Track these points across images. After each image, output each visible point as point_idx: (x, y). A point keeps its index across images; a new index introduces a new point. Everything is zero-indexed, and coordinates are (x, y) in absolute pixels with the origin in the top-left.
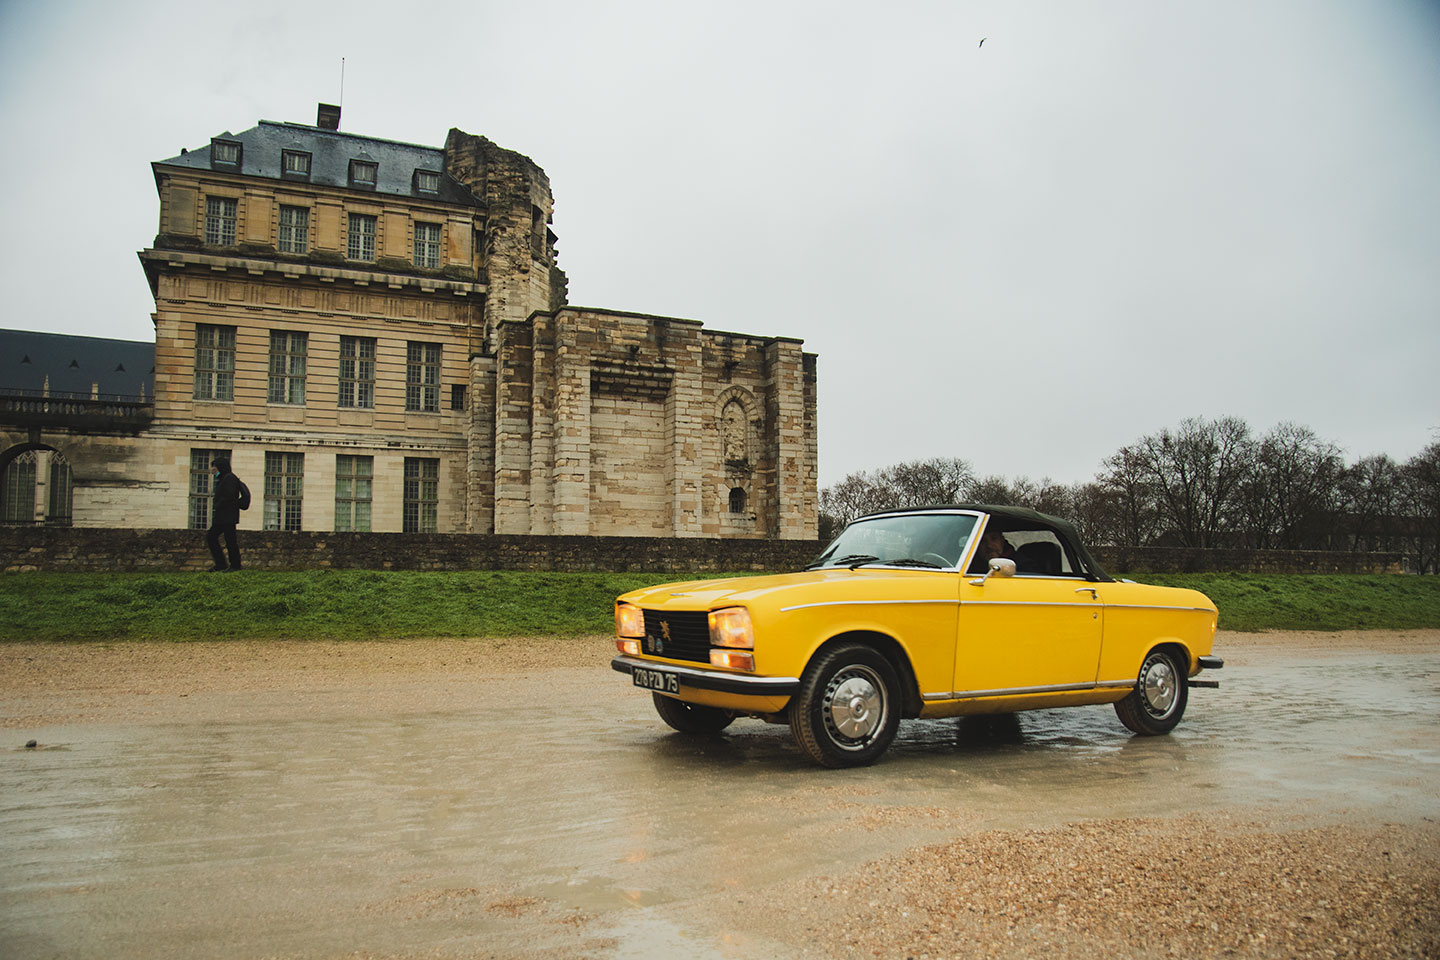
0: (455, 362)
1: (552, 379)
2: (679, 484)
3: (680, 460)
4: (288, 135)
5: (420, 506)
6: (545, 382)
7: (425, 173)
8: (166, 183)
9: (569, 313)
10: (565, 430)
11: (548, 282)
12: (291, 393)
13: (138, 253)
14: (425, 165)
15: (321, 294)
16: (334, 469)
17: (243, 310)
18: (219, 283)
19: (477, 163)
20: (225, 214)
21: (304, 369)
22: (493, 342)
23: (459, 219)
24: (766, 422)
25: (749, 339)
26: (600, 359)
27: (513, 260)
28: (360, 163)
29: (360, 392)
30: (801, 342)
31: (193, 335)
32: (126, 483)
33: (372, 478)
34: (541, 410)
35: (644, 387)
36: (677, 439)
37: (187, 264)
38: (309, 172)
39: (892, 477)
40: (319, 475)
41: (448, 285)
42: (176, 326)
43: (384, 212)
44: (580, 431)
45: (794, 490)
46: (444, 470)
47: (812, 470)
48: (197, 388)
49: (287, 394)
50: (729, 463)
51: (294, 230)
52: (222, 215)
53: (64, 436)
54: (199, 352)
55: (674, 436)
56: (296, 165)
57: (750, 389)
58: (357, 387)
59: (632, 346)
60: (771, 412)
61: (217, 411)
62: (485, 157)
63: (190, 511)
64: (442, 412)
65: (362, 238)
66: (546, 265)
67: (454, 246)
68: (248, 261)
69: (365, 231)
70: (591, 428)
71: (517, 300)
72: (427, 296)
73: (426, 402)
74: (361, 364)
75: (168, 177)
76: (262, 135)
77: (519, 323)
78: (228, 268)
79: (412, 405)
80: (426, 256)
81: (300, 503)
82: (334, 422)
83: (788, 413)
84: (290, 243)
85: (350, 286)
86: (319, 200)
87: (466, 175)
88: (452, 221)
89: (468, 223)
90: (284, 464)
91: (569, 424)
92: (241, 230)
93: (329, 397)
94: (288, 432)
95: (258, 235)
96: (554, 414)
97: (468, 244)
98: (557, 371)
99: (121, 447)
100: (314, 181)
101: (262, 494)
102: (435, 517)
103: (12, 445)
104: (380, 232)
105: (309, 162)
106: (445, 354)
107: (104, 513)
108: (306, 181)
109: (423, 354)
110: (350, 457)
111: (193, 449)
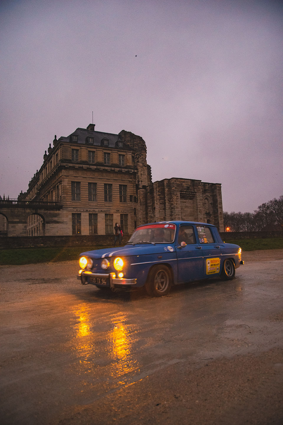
0: (130, 190)
1: (171, 195)
2: (199, 219)
3: (199, 213)
5: (124, 226)
6: (169, 196)
7: (120, 142)
8: (62, 146)
10: (175, 207)
11: (147, 169)
14: (119, 140)
15: (99, 173)
16: (105, 217)
17: (82, 178)
18: (76, 171)
19: (131, 139)
21: (96, 192)
22: (140, 184)
23: (129, 153)
24: (213, 204)
25: (209, 183)
26: (182, 190)
27: (143, 164)
28: (105, 140)
29: (109, 198)
30: (221, 184)
31: (71, 184)
32: (58, 222)
33: (113, 219)
34: (168, 202)
35: (189, 196)
36: (198, 208)
37: (69, 166)
38: (93, 142)
40: (101, 219)
41: (128, 170)
42: (67, 182)
43: (112, 152)
44: (179, 207)
45: (222, 220)
46: (129, 217)
48: (72, 198)
49: (92, 199)
50: (206, 213)
51: (91, 157)
52: (75, 154)
53: (43, 211)
54: (72, 188)
56: (91, 140)
57: (209, 195)
58: (108, 196)
59: (188, 187)
60: (215, 201)
61: (77, 203)
62: (133, 137)
63: (72, 229)
64: (128, 202)
65: (107, 159)
67: (128, 160)
68: (83, 165)
69: (108, 157)
70: (181, 206)
72: (123, 173)
73: (124, 200)
74: (109, 190)
76: (79, 132)
77: (160, 181)
78: (79, 167)
79: (121, 201)
80: (121, 163)
81: (97, 226)
82: (104, 206)
83: (219, 201)
84: (91, 160)
85: (106, 171)
86: (97, 149)
87: (128, 142)
88: (127, 154)
89: (130, 154)
90: (93, 217)
91: (177, 206)
92: (80, 157)
93: (102, 199)
94: (94, 208)
95: (84, 158)
96: (171, 204)
97: (131, 160)
98: (172, 193)
99: (56, 213)
100: (96, 145)
101: (89, 224)
102: (127, 228)
103: (31, 214)
104: (111, 157)
105: (93, 140)
106: (127, 188)
107: (53, 230)
108: (94, 145)
109: (123, 188)
110: (108, 214)
111: (72, 213)
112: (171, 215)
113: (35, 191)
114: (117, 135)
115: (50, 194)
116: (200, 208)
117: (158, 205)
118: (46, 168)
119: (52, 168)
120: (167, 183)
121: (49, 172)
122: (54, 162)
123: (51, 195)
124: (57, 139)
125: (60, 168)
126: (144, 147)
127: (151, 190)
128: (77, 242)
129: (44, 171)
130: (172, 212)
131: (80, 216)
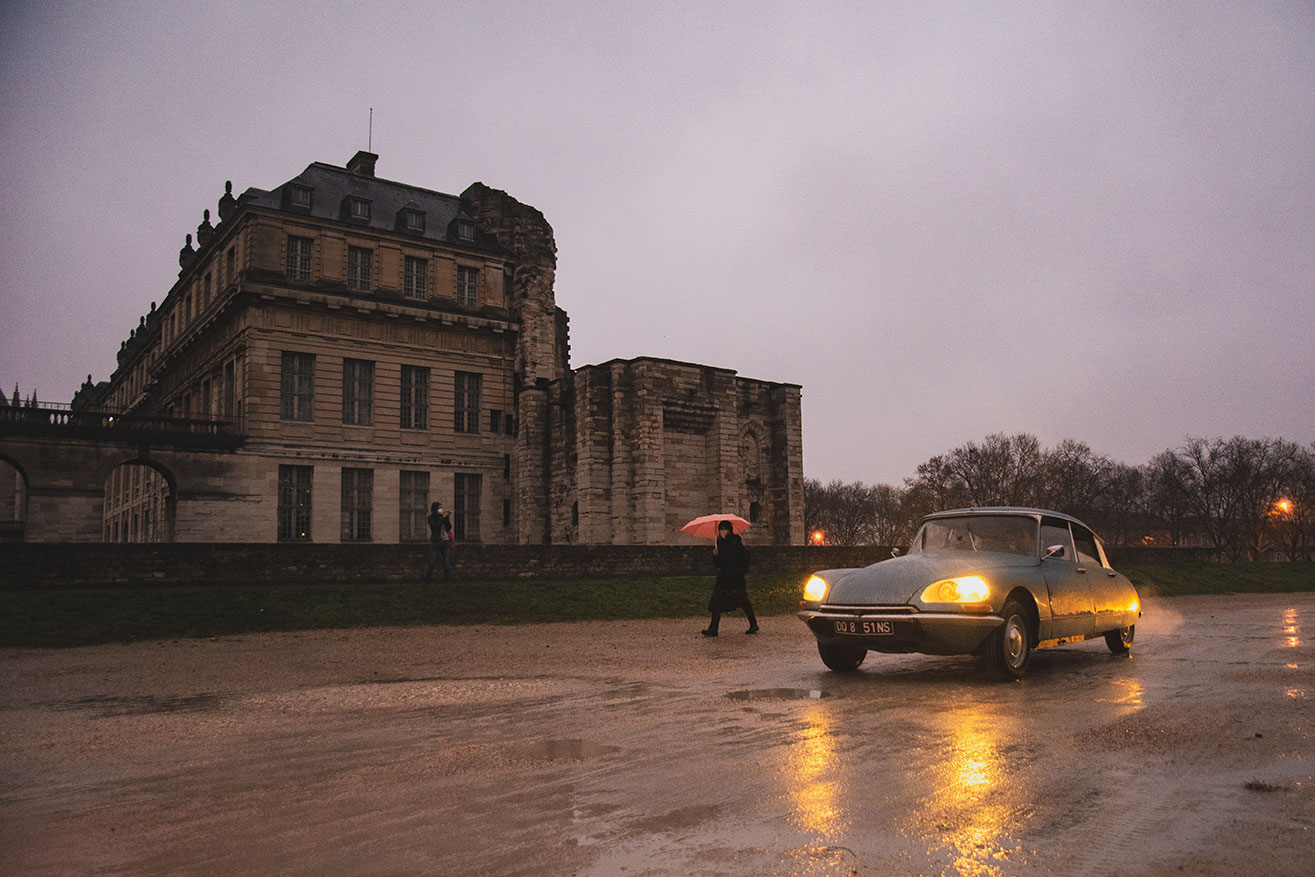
0: (493, 390)
1: (630, 415)
2: (724, 500)
3: (724, 481)
5: (466, 515)
6: (624, 417)
7: (463, 223)
8: (252, 222)
9: (645, 362)
10: (646, 457)
12: (359, 415)
15: (386, 327)
16: (398, 483)
17: (321, 340)
18: (302, 315)
19: (503, 215)
20: (302, 252)
21: (371, 394)
22: (528, 374)
23: (494, 265)
24: (774, 450)
25: (760, 382)
26: (669, 400)
27: (542, 303)
28: (412, 212)
29: (416, 414)
30: (801, 387)
31: (279, 362)
32: (225, 496)
33: (428, 491)
34: (621, 440)
35: (694, 422)
36: (722, 464)
37: (277, 297)
38: (369, 217)
40: (386, 489)
41: (489, 323)
42: (264, 353)
43: (434, 256)
44: (657, 458)
45: (798, 504)
46: (485, 484)
48: (283, 409)
49: (356, 416)
50: (748, 482)
51: (359, 269)
52: (299, 252)
53: (170, 452)
54: (283, 377)
55: (720, 461)
56: (359, 210)
57: (762, 423)
58: (413, 409)
59: (691, 390)
60: (778, 442)
61: (300, 430)
62: (509, 211)
63: (279, 521)
64: (484, 434)
65: (414, 278)
67: (489, 289)
68: (328, 297)
69: (418, 272)
70: (664, 455)
71: (546, 338)
72: (471, 332)
73: (469, 424)
74: (416, 389)
75: (255, 216)
76: (316, 179)
78: (312, 302)
79: (458, 428)
80: (466, 296)
81: (369, 513)
82: (397, 442)
84: (356, 280)
85: (411, 321)
86: (382, 244)
87: (493, 225)
88: (488, 266)
89: (499, 269)
90: (357, 480)
91: (648, 452)
92: (317, 267)
93: (393, 420)
94: (361, 450)
95: (333, 272)
96: (633, 444)
97: (501, 286)
98: (636, 409)
99: (220, 464)
100: (375, 226)
101: (339, 507)
102: (478, 525)
103: (124, 461)
104: (431, 275)
105: (369, 208)
106: (484, 383)
107: (206, 524)
108: (370, 225)
109: (464, 382)
110: (410, 472)
111: (281, 466)
112: (631, 484)
113: (142, 377)
114: (454, 198)
115: (199, 391)
116: (729, 465)
117: (587, 448)
118: (189, 299)
119: (212, 300)
120: (620, 374)
121: (198, 312)
122: (219, 277)
123: (202, 396)
124: (236, 195)
125: (239, 303)
126: (549, 245)
127: (562, 393)
128: (294, 568)
129: (181, 307)
130: (633, 473)
131: (309, 476)
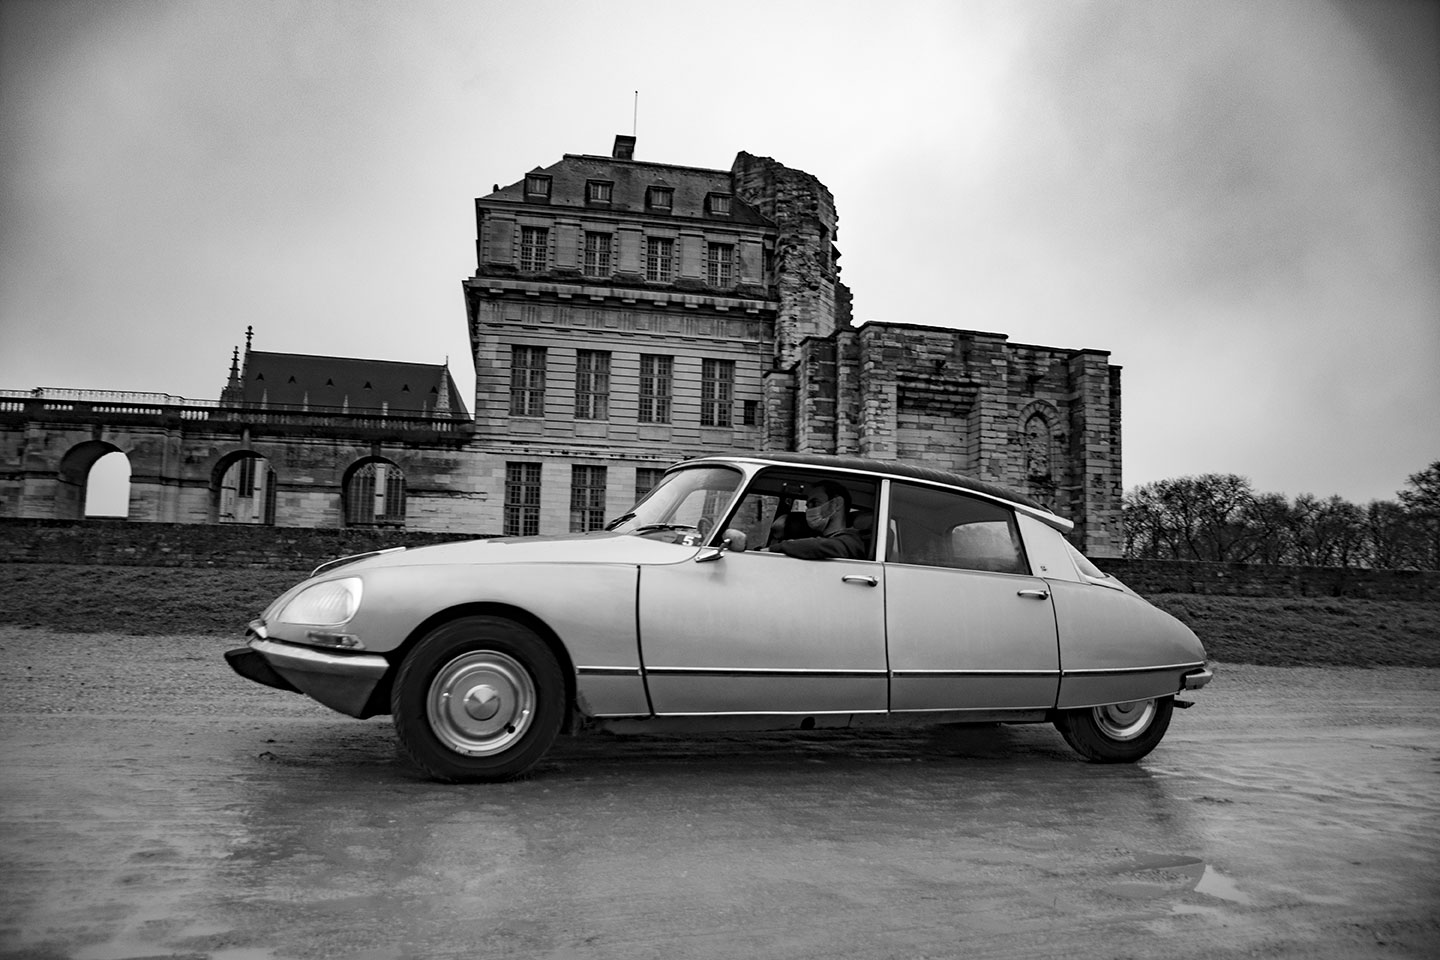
0: (747, 379)
1: (856, 394)
4: (589, 167)
6: (851, 398)
7: (716, 196)
8: (487, 216)
9: (876, 329)
10: (872, 445)
11: (833, 298)
12: (595, 409)
13: (463, 282)
14: (716, 189)
15: (623, 314)
16: (634, 482)
17: (553, 332)
18: (532, 306)
19: (767, 184)
20: (537, 243)
21: (607, 386)
22: (785, 358)
23: (750, 239)
24: (1070, 437)
25: (1053, 351)
26: (906, 374)
27: (803, 277)
28: (657, 189)
29: (658, 407)
31: (509, 356)
32: (451, 493)
34: (847, 425)
35: (948, 402)
36: (983, 454)
37: (505, 290)
38: (610, 200)
39: (1153, 494)
40: (620, 488)
41: (741, 303)
42: (495, 347)
43: (680, 234)
44: (886, 446)
45: (1101, 508)
47: (1116, 487)
48: (512, 404)
49: (591, 410)
50: (1032, 479)
51: (598, 255)
52: (534, 243)
53: (400, 450)
54: (514, 371)
55: (980, 450)
56: (600, 194)
57: (1054, 403)
58: (655, 403)
59: (937, 361)
60: (1077, 427)
61: (529, 426)
62: (774, 178)
63: (505, 520)
64: (736, 428)
65: (659, 260)
66: (831, 281)
67: (745, 266)
68: (558, 286)
69: (663, 253)
70: (898, 443)
71: (807, 316)
72: (721, 314)
73: (720, 417)
74: (659, 380)
75: (489, 211)
76: (566, 169)
77: (823, 339)
78: (541, 292)
79: (706, 421)
80: (719, 275)
81: (602, 514)
82: (634, 437)
83: (1094, 428)
84: (594, 268)
85: (650, 307)
86: (621, 226)
87: (754, 196)
88: (744, 241)
89: (759, 243)
90: (589, 477)
91: (877, 439)
92: (551, 257)
93: (629, 413)
94: (593, 446)
95: (567, 261)
96: (861, 429)
97: (759, 263)
98: (863, 386)
99: (447, 460)
101: (569, 506)
104: (677, 254)
105: (611, 190)
106: (737, 371)
107: (432, 521)
108: (613, 208)
109: (717, 370)
110: (648, 471)
111: (509, 464)
116: (994, 455)
117: (806, 436)
120: (845, 345)
131: (539, 473)
